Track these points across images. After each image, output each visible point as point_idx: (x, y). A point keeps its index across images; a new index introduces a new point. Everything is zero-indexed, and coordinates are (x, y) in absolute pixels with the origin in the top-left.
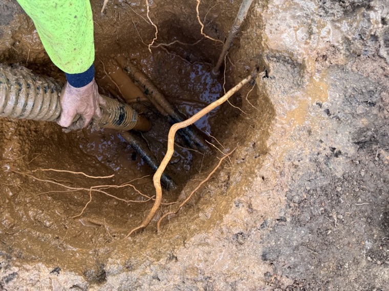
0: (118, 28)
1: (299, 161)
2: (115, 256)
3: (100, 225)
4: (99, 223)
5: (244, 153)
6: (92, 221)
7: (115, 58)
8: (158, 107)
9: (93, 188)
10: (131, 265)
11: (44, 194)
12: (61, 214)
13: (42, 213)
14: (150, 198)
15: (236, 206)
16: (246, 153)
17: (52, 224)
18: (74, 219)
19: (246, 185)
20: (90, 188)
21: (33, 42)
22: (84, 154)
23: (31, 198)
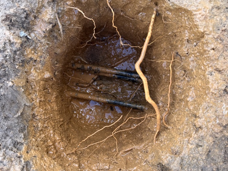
0: (65, 45)
1: (224, 27)
2: (164, 154)
3: (132, 149)
4: (130, 148)
5: (185, 50)
6: (126, 150)
7: (69, 67)
8: (106, 75)
9: (113, 133)
10: (177, 151)
11: (91, 155)
12: (108, 158)
13: (100, 164)
14: (145, 117)
15: (211, 75)
16: (187, 49)
17: (109, 166)
18: (116, 156)
19: (206, 62)
20: (112, 134)
21: (34, 77)
22: (88, 125)
23: (87, 161)
